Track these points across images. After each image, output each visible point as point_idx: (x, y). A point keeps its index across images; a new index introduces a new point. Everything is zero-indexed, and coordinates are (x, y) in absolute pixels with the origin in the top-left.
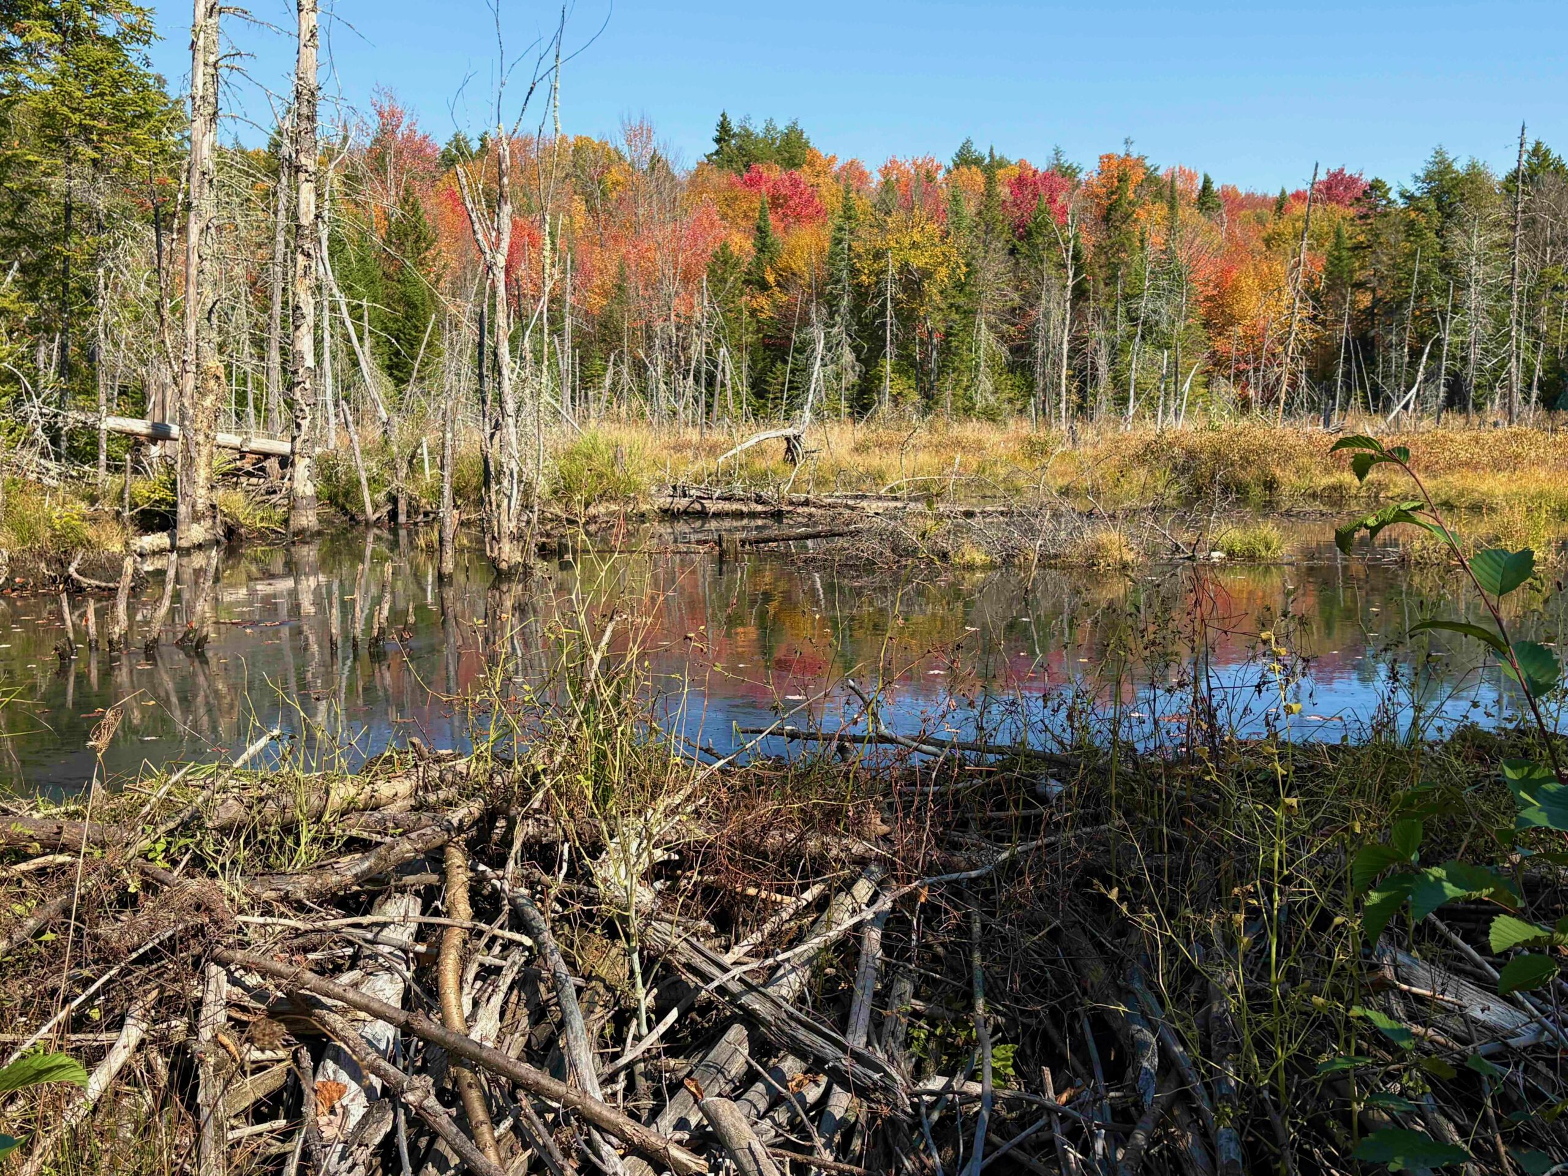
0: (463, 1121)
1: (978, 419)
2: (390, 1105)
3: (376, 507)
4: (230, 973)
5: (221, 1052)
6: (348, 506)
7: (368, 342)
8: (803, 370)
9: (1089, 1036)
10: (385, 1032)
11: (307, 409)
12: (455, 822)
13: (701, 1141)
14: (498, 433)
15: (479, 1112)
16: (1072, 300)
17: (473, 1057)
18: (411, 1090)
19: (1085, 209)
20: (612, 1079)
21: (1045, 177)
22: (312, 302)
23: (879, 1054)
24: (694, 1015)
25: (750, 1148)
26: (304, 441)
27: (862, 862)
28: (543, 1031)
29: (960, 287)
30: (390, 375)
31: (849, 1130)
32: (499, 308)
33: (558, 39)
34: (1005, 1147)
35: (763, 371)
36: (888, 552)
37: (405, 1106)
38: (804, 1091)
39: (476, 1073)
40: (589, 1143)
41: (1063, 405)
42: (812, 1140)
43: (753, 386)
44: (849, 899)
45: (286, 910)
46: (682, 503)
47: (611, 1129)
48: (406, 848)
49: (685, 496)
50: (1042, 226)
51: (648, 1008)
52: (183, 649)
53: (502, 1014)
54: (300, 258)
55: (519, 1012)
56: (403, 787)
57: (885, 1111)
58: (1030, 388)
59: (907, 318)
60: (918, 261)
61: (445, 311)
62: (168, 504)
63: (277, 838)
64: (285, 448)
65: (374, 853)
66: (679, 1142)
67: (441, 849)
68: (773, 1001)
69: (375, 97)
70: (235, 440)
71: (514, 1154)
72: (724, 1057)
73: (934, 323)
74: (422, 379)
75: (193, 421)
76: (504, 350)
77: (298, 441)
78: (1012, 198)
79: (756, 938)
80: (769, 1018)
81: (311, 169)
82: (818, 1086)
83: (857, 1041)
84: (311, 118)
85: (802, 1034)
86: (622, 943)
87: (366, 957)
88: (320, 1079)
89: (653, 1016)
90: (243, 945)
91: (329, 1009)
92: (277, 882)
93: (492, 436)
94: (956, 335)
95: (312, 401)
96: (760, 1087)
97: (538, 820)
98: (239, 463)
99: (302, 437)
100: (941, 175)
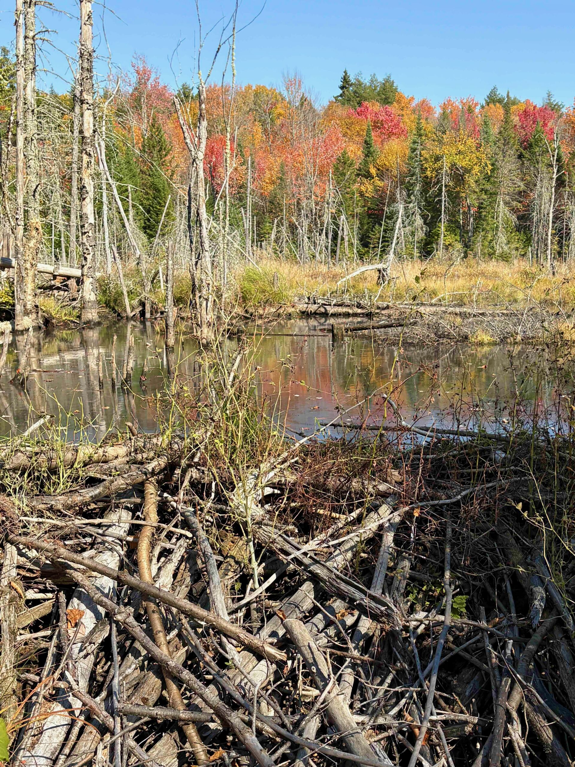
0: (150, 632)
1: (497, 260)
2: (108, 622)
3: (133, 309)
4: (19, 550)
5: (13, 592)
6: (116, 308)
7: (131, 213)
8: (390, 230)
9: (509, 591)
10: (108, 584)
11: (90, 248)
12: (150, 469)
13: (283, 643)
14: (199, 261)
15: (158, 626)
16: (556, 187)
17: (156, 596)
18: (120, 613)
19: (565, 130)
20: (235, 611)
21: (541, 110)
22: (93, 183)
23: (388, 598)
24: (286, 578)
25: (309, 646)
26: (89, 268)
27: (384, 495)
28: (199, 586)
29: (488, 178)
30: (145, 233)
31: (369, 639)
32: (200, 185)
33: (234, 17)
34: (457, 650)
35: (367, 231)
36: (433, 335)
37: (117, 622)
38: (345, 619)
39: (159, 606)
40: (221, 644)
41: (549, 252)
42: (346, 644)
43: (361, 240)
44: (376, 516)
45: (51, 516)
46: (313, 308)
47: (232, 635)
48: (120, 483)
49: (315, 303)
50: (538, 141)
51: (260, 575)
52: (14, 384)
53: (175, 576)
54: (85, 157)
55: (185, 574)
56: (122, 451)
57: (388, 627)
58: (528, 241)
59: (454, 198)
60: (462, 163)
61: (177, 193)
62: (10, 305)
63: (46, 475)
64: (77, 273)
65: (102, 484)
66: (271, 644)
67: (142, 484)
68: (328, 569)
69: (134, 61)
70: (50, 268)
71: (177, 649)
72: (300, 599)
73: (472, 200)
74: (163, 235)
75: (23, 255)
76: (203, 210)
77: (86, 268)
78: (520, 124)
79: (322, 536)
80: (325, 578)
81: (90, 102)
82: (353, 616)
83: (377, 592)
84: (89, 70)
85: (343, 586)
86: (245, 538)
87: (98, 543)
88: (70, 608)
89: (262, 578)
90: (26, 534)
91: (75, 570)
92: (46, 499)
93: (197, 262)
94: (485, 208)
95: (93, 244)
96: (320, 616)
97: (199, 470)
98: (53, 282)
99: (88, 266)
100: (477, 110)
